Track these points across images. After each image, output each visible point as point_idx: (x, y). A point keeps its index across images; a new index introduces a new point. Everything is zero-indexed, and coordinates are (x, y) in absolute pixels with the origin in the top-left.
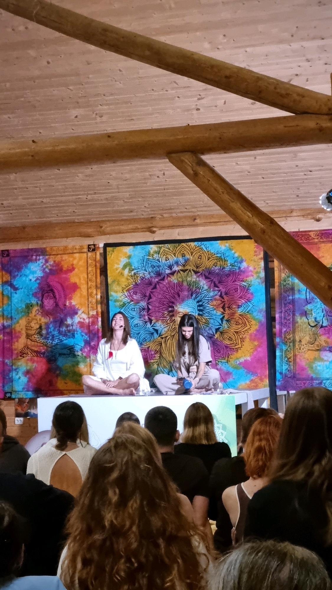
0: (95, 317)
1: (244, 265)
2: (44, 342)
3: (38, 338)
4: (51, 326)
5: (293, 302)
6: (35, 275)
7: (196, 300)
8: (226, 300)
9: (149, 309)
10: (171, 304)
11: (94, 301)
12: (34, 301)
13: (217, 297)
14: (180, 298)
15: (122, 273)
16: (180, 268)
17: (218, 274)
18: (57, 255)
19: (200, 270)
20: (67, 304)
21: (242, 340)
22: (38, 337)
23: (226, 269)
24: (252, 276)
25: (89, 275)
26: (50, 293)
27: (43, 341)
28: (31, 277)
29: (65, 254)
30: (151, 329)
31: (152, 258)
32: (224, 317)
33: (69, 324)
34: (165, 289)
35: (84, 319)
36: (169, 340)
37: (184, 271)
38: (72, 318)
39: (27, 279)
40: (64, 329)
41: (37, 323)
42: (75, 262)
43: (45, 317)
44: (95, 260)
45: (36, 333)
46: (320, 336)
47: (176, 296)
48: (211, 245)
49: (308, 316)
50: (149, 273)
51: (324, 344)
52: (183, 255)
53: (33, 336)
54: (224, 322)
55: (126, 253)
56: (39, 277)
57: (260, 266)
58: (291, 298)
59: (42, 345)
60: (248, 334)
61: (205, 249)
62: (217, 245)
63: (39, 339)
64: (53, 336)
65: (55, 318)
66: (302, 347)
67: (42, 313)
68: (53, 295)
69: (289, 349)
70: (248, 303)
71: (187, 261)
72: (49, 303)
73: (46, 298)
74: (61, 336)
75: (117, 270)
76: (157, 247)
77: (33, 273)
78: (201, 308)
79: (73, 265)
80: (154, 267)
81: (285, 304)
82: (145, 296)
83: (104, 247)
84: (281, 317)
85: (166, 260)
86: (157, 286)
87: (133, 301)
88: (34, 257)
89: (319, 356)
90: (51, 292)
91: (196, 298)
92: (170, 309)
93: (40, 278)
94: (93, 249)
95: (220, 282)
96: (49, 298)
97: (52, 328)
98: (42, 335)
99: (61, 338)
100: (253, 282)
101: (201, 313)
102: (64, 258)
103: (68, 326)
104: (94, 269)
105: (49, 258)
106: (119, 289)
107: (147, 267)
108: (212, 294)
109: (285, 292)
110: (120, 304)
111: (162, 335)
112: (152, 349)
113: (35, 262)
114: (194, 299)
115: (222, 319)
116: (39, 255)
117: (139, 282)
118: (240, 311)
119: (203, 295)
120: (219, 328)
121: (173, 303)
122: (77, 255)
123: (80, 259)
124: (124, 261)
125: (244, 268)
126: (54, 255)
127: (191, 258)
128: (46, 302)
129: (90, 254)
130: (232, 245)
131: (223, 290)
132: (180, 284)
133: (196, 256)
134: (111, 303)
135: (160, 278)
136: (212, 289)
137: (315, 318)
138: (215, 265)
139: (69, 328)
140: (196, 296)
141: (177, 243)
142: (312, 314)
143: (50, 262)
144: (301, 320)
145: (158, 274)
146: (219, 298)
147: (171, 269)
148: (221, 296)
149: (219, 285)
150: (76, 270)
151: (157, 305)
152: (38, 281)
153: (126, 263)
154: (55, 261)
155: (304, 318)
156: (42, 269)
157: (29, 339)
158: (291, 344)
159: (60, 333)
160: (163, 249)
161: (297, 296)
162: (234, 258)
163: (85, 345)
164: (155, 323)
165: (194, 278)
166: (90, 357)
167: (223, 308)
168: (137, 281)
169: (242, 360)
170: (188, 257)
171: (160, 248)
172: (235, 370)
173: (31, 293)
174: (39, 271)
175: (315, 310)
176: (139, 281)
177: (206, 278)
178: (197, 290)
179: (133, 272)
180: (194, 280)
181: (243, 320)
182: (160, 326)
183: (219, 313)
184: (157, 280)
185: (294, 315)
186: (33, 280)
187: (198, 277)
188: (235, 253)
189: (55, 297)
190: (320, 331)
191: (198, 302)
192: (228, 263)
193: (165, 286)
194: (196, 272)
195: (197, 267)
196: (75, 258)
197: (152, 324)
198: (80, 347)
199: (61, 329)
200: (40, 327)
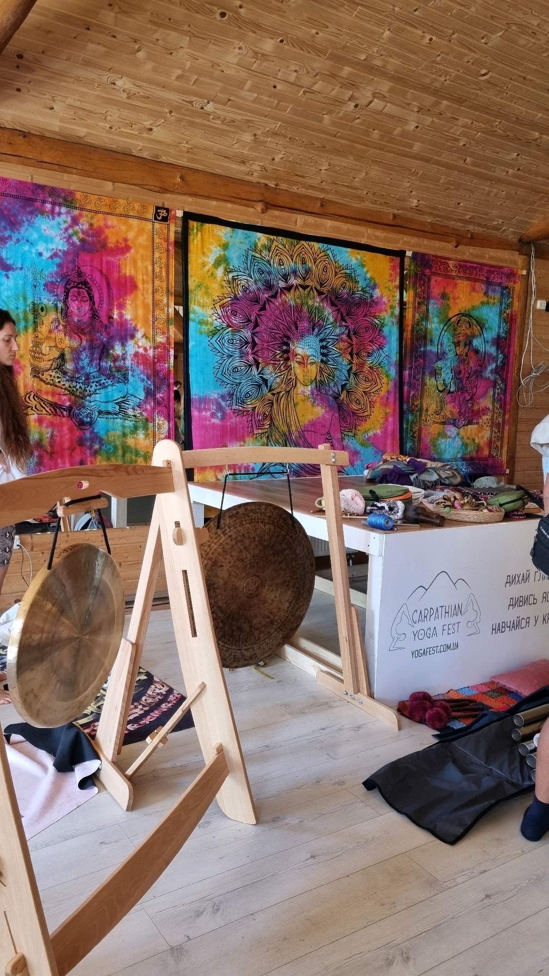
0: (165, 347)
1: (377, 293)
2: (70, 387)
3: (58, 377)
4: (84, 355)
5: (424, 355)
6: (51, 246)
7: (319, 338)
8: (354, 343)
9: (254, 345)
10: (285, 340)
11: (164, 317)
12: (47, 300)
13: (344, 337)
14: (298, 331)
15: (212, 274)
16: (298, 281)
17: (346, 301)
18: (97, 212)
19: (325, 290)
20: (115, 317)
21: (372, 404)
22: (57, 375)
23: (356, 295)
24: (386, 311)
25: (155, 266)
26: (81, 288)
27: (67, 384)
28: (41, 247)
29: (112, 214)
30: (257, 378)
31: (259, 256)
32: (351, 368)
33: (118, 356)
34: (277, 312)
35: (145, 349)
36: (283, 398)
37: (304, 287)
38: (123, 345)
39: (34, 251)
40: (107, 364)
41: (56, 346)
42: (131, 235)
43: (71, 337)
44: (167, 240)
45: (53, 368)
46: (447, 404)
47: (293, 328)
48: (340, 252)
49: (437, 377)
50: (256, 282)
51: (450, 416)
52: (304, 262)
53: (46, 374)
54: (352, 376)
55: (219, 238)
56: (60, 251)
57: (395, 298)
58: (422, 349)
59: (66, 392)
60: (378, 397)
61: (332, 259)
62: (347, 255)
63: (60, 380)
64: (88, 377)
65: (91, 341)
66: (428, 419)
67: (65, 327)
68: (89, 294)
69: (415, 420)
70: (381, 351)
71: (308, 271)
72: (79, 310)
73: (74, 298)
74: (104, 377)
75: (204, 266)
76: (268, 239)
77: (48, 240)
78: (325, 351)
79: (126, 240)
80: (263, 273)
81: (416, 358)
82: (249, 320)
83: (183, 217)
84: (410, 375)
85: (280, 265)
86: (267, 306)
87: (231, 327)
88: (48, 206)
89: (444, 431)
90: (83, 287)
91: (318, 335)
92: (285, 348)
93: (60, 254)
94: (163, 217)
95: (348, 314)
96: (79, 299)
97: (87, 361)
98: (65, 373)
99: (102, 382)
100: (386, 320)
101: (325, 359)
102: (109, 223)
103: (115, 359)
104: (164, 255)
105: (81, 215)
106: (208, 301)
107: (252, 269)
108: (338, 331)
109: (417, 341)
110: (208, 329)
111: (273, 390)
112: (260, 412)
113: (51, 217)
114: (317, 336)
115: (349, 371)
116: (60, 205)
117: (241, 294)
118: (369, 361)
119: (328, 331)
120: (346, 384)
121: (289, 338)
122: (134, 222)
123: (141, 232)
124: (215, 252)
125: (377, 298)
126: (90, 211)
127: (314, 268)
128: (74, 306)
129: (157, 225)
130: (365, 259)
131: (352, 327)
132: (298, 309)
133: (321, 267)
134: (192, 325)
135: (271, 293)
136: (338, 324)
137: (444, 380)
138: (343, 285)
139: (117, 364)
140: (319, 332)
141: (295, 239)
142: (441, 374)
143: (83, 225)
144: (430, 382)
145: (269, 286)
146: (346, 338)
147: (287, 282)
148: (349, 336)
149: (346, 318)
150: (133, 251)
151: (266, 337)
152: (57, 260)
153: (220, 256)
154: (91, 225)
155: (433, 379)
156: (66, 235)
157: (39, 377)
158: (418, 413)
159: (101, 371)
160: (275, 243)
161: (429, 348)
162: (365, 280)
163: (146, 398)
164: (263, 369)
165: (316, 302)
166: (154, 420)
167: (351, 354)
168: (237, 293)
169: (371, 434)
170: (310, 265)
171: (272, 241)
172: (363, 448)
173: (43, 282)
174: (59, 238)
175: (445, 369)
176: (240, 292)
177: (333, 304)
178: (321, 322)
179: (231, 275)
180: (316, 304)
181: (373, 374)
182: (271, 373)
183: (345, 362)
184: (266, 296)
185: (424, 374)
186: (47, 254)
187: (322, 301)
188: (367, 271)
189: (91, 298)
190: (448, 398)
191: (321, 341)
192: (359, 286)
193: (278, 308)
194: (320, 293)
195: (321, 285)
196: (130, 227)
197: (260, 369)
198: (138, 400)
199: (103, 364)
200: (62, 356)
